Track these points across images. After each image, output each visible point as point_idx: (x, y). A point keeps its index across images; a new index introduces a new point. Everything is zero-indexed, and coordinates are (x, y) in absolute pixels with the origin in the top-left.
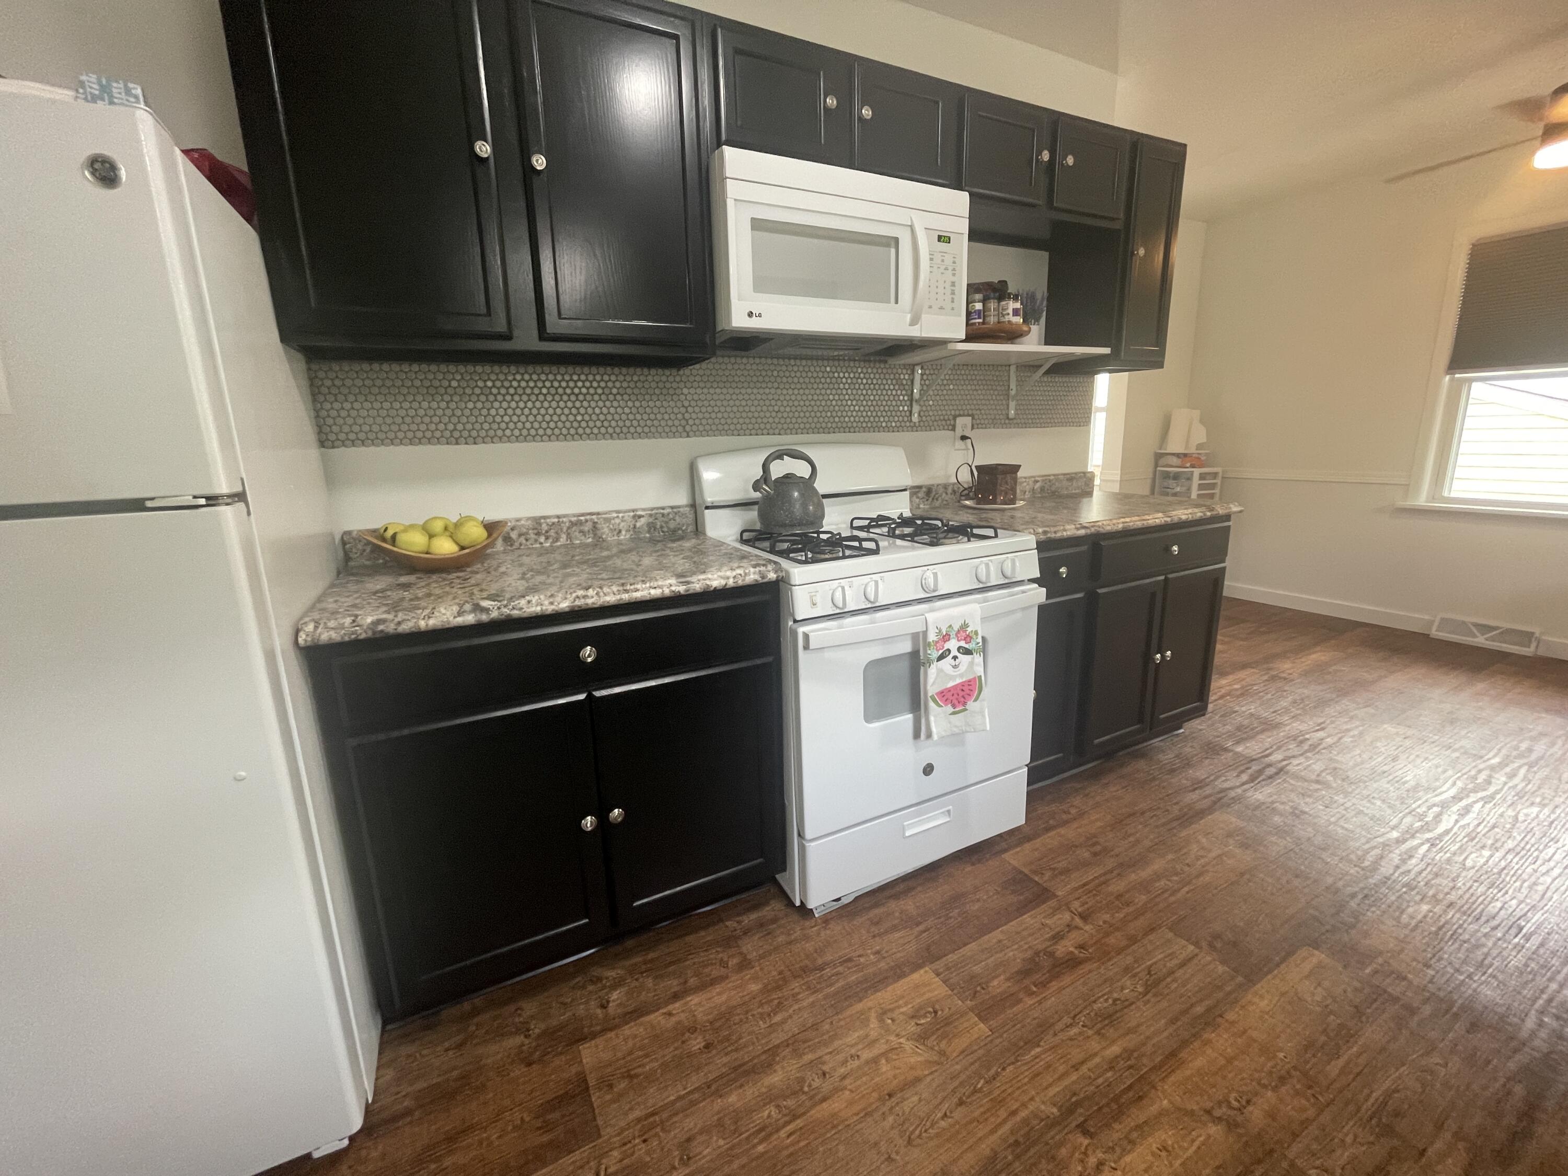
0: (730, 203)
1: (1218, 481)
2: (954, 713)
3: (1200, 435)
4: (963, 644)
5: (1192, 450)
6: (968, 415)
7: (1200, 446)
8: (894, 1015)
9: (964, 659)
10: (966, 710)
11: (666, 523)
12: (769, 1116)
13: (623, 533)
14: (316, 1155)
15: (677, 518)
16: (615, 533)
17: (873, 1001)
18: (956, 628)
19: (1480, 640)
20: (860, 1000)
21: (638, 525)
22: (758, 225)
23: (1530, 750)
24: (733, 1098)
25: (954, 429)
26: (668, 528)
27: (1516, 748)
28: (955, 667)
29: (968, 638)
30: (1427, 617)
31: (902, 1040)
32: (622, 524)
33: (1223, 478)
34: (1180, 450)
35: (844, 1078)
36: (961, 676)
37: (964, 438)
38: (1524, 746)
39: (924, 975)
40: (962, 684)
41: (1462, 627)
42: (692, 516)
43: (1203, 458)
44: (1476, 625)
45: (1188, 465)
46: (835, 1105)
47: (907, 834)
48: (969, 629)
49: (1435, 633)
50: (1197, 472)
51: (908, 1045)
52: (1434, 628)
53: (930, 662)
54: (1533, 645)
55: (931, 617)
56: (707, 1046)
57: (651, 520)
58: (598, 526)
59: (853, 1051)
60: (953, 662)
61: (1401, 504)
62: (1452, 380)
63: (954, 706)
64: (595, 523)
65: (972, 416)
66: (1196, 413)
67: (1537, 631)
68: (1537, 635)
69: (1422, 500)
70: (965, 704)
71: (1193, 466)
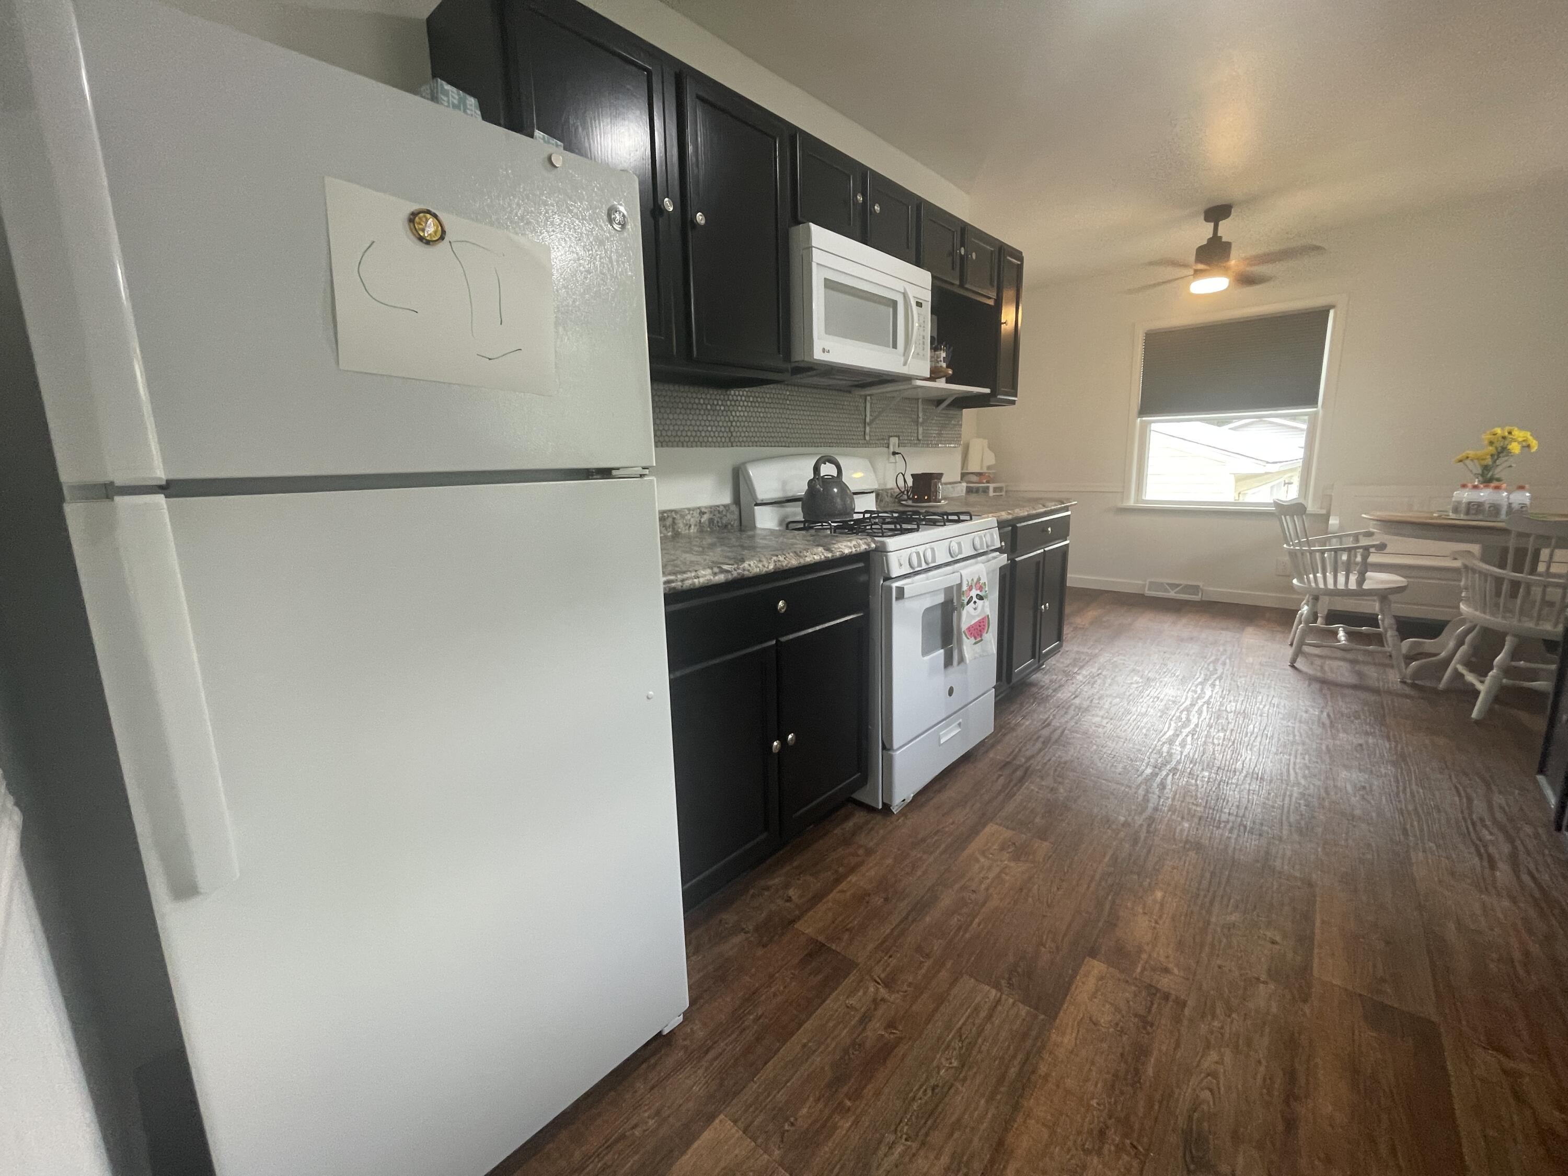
0: (814, 266)
1: (1003, 493)
2: (976, 643)
3: (990, 459)
4: (978, 592)
5: (985, 470)
6: (896, 436)
7: (989, 468)
8: (991, 851)
9: (980, 603)
10: (982, 640)
11: (721, 518)
12: (959, 920)
13: (693, 527)
14: (666, 1032)
15: (728, 514)
16: (687, 527)
17: (974, 846)
18: (975, 580)
19: (1172, 594)
20: (964, 849)
21: (703, 520)
22: (830, 285)
23: (1225, 650)
24: (928, 919)
25: (888, 447)
26: (722, 523)
27: (1218, 650)
28: (975, 609)
29: (981, 588)
30: (1140, 582)
31: (1006, 862)
32: (692, 520)
33: (1006, 491)
34: (977, 470)
35: (987, 889)
36: (978, 616)
37: (894, 453)
38: (1221, 649)
39: (990, 828)
40: (979, 622)
41: (1159, 586)
42: (737, 513)
43: (991, 476)
44: (1168, 584)
45: (985, 481)
46: (994, 903)
47: (942, 742)
48: (981, 582)
49: (1148, 593)
50: (991, 486)
51: (1012, 864)
52: (1146, 589)
53: (962, 606)
54: (1200, 594)
55: (964, 572)
56: (886, 899)
57: (711, 516)
58: (676, 521)
59: (982, 875)
60: (974, 606)
61: (1120, 505)
62: (1142, 422)
63: (975, 638)
64: (674, 519)
65: (899, 437)
66: (985, 442)
67: (1201, 584)
68: (1201, 586)
69: (1131, 503)
70: (981, 636)
71: (988, 482)
